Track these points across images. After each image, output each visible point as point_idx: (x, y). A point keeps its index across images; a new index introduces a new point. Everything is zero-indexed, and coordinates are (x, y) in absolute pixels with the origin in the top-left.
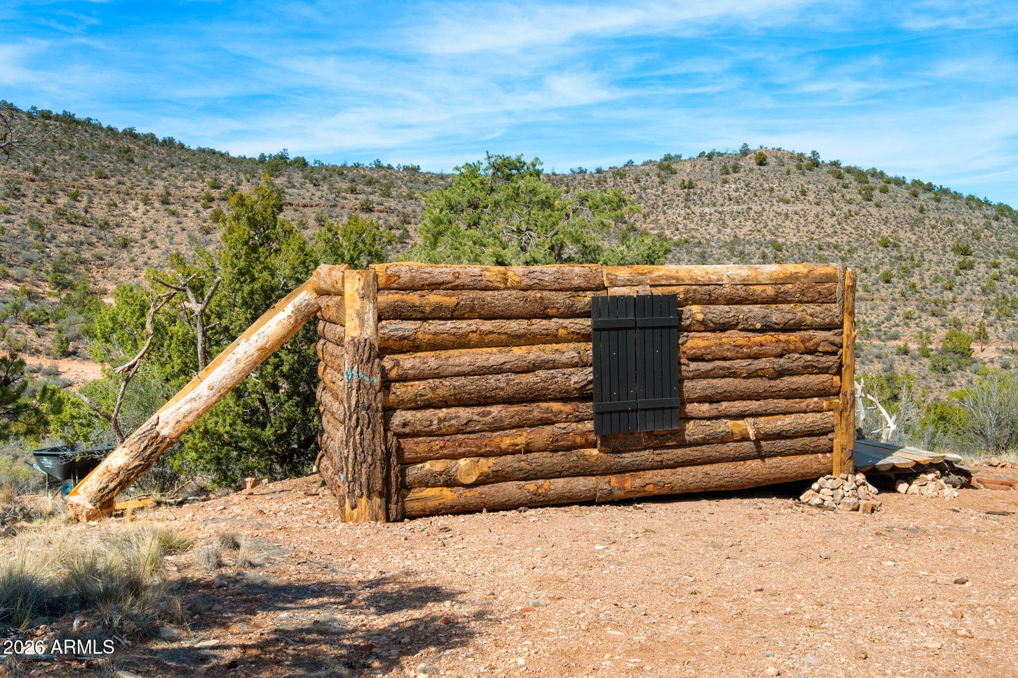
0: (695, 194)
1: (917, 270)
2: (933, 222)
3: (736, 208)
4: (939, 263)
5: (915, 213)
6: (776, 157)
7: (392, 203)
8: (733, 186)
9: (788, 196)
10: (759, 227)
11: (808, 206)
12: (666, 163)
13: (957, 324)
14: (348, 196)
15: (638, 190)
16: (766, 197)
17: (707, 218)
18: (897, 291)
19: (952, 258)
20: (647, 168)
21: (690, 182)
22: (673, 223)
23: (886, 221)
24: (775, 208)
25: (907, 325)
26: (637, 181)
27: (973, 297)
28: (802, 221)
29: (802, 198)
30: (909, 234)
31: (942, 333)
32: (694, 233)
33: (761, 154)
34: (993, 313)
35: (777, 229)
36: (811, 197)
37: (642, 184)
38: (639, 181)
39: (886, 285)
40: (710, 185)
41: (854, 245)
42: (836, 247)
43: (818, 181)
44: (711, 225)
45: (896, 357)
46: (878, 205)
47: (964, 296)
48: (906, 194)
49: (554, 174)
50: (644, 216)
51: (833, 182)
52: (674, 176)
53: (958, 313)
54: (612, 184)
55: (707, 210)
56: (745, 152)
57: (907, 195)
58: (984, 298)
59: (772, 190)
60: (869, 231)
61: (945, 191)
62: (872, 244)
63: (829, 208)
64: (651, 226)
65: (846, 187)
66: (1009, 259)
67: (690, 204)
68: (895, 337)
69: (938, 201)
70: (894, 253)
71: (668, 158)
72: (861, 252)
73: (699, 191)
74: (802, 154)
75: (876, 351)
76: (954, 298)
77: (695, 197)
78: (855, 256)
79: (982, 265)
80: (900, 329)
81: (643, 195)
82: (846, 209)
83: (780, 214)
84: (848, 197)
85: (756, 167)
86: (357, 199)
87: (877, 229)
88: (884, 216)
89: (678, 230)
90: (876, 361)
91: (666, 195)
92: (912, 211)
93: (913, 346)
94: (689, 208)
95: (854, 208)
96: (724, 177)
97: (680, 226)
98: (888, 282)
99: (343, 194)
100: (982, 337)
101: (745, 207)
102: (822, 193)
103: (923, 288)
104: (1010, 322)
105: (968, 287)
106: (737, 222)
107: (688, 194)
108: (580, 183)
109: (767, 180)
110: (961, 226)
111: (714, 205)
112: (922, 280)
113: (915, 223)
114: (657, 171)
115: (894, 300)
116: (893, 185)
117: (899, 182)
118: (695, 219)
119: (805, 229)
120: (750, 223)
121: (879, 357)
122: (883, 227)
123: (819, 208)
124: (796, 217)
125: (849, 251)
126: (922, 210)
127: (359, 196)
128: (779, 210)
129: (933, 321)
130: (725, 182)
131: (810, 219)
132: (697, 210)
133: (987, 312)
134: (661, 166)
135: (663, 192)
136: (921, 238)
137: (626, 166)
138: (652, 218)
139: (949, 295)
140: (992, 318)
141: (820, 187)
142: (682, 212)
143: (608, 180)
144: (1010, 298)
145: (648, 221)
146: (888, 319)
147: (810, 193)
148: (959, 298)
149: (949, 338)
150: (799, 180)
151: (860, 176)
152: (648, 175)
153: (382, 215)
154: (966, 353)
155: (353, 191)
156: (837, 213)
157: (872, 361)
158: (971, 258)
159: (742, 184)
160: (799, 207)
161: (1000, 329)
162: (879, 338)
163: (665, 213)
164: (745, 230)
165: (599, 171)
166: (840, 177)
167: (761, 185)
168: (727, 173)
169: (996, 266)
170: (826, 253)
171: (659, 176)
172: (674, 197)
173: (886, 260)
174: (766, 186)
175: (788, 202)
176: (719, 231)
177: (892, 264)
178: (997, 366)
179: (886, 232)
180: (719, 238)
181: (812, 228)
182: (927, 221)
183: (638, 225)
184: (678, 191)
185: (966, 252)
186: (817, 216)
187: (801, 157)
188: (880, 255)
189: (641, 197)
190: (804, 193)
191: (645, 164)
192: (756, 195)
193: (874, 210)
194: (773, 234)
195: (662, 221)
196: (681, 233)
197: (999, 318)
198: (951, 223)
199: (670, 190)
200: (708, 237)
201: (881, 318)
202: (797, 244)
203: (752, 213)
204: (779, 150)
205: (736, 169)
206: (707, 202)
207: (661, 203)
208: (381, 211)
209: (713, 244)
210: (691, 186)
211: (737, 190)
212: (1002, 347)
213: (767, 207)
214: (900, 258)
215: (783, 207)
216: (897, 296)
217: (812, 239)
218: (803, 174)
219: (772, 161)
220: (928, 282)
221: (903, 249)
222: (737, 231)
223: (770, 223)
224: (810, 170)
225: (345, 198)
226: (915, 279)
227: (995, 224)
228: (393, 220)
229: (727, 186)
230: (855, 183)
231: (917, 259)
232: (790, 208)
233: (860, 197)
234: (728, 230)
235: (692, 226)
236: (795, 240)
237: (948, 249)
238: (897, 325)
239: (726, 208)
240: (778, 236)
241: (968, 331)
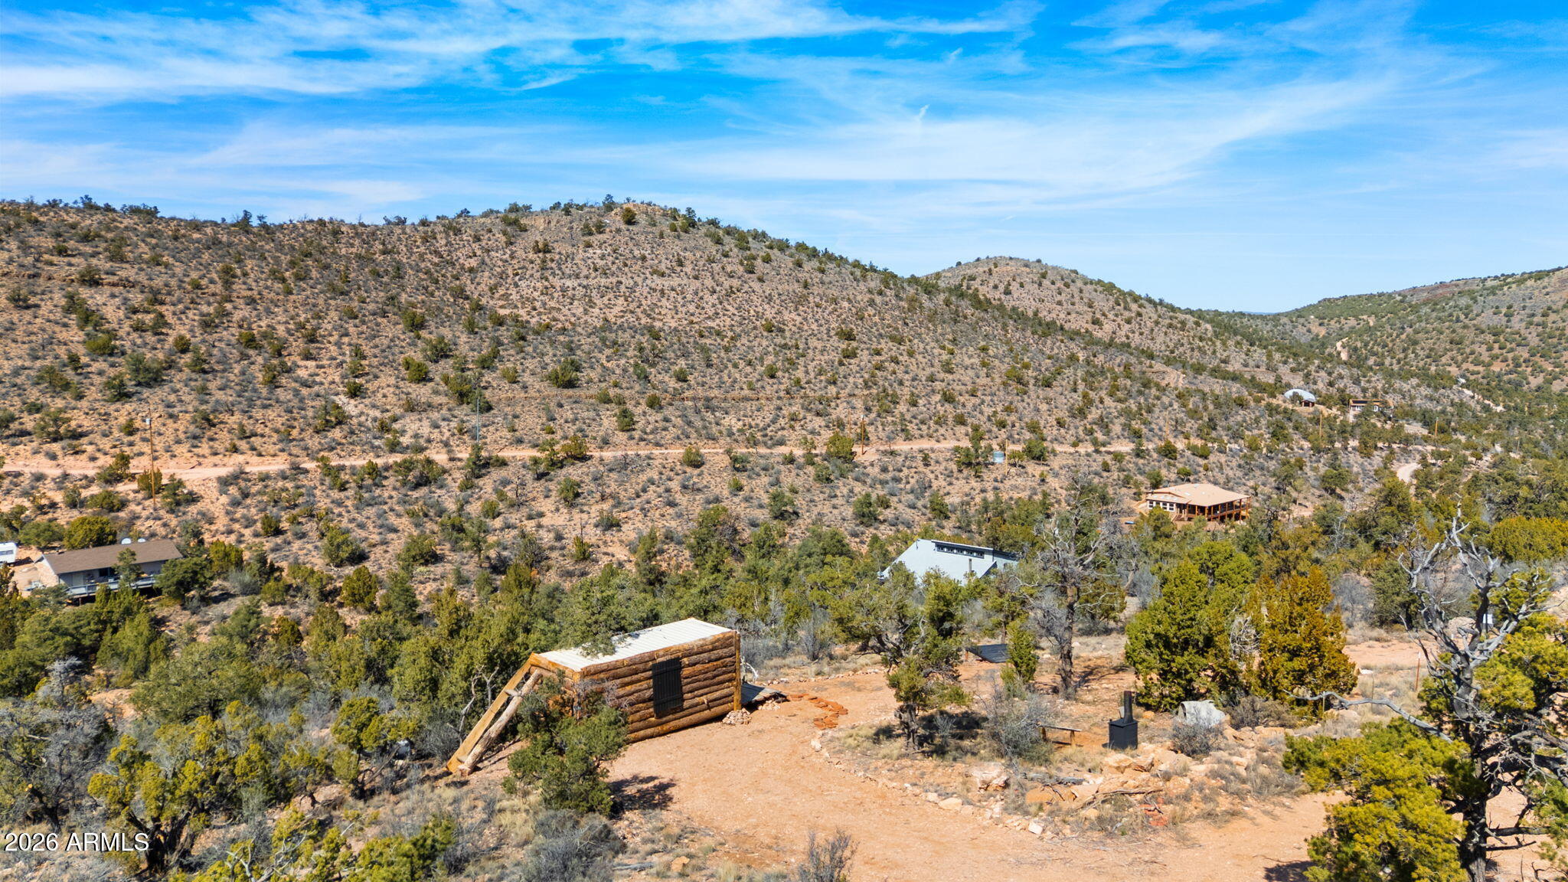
0: (552, 260)
1: (801, 361)
2: (817, 300)
3: (603, 281)
4: (822, 352)
5: (798, 288)
6: (646, 213)
7: (129, 272)
8: (598, 252)
9: (663, 267)
10: (631, 307)
11: (685, 281)
12: (513, 216)
13: (841, 425)
14: (55, 260)
15: (479, 253)
16: (638, 267)
17: (570, 293)
18: (782, 387)
19: (836, 344)
20: (488, 221)
21: (546, 245)
22: (528, 299)
23: (769, 299)
24: (648, 282)
25: (792, 427)
26: (477, 239)
27: (856, 392)
28: (679, 299)
29: (678, 269)
30: (793, 315)
31: (827, 435)
32: (555, 314)
33: (628, 210)
34: (875, 409)
35: (652, 310)
36: (688, 269)
37: (483, 243)
38: (479, 240)
39: (771, 381)
40: (570, 250)
41: (738, 330)
42: (718, 334)
43: (696, 248)
44: (576, 303)
45: (782, 467)
46: (761, 280)
47: (847, 391)
48: (789, 262)
50: (491, 289)
51: (713, 249)
52: (524, 234)
53: (840, 411)
54: (443, 242)
55: (569, 283)
56: (609, 206)
57: (791, 265)
58: (866, 392)
59: (644, 258)
60: (752, 313)
61: (830, 257)
62: (755, 328)
63: (709, 282)
64: (501, 303)
65: (726, 256)
66: (890, 344)
67: (547, 273)
68: (781, 443)
69: (823, 271)
70: (779, 340)
71: (514, 208)
72: (744, 340)
73: (557, 257)
74: (675, 210)
75: (762, 461)
76: (838, 393)
77: (553, 265)
78: (738, 344)
79: (866, 352)
80: (785, 433)
81: (487, 259)
82: (727, 285)
83: (655, 290)
84: (729, 269)
85: (624, 227)
86: (70, 264)
87: (760, 309)
88: (768, 292)
89: (535, 309)
90: (762, 473)
91: (515, 261)
92: (796, 285)
93: (799, 452)
94: (547, 279)
95: (736, 283)
96: (586, 238)
97: (538, 304)
98: (772, 377)
100: (864, 438)
101: (614, 280)
102: (701, 263)
103: (808, 382)
104: (890, 419)
105: (851, 380)
106: (605, 299)
107: (544, 261)
108: (399, 240)
109: (637, 245)
110: (845, 304)
111: (577, 277)
112: (807, 372)
113: (800, 301)
114: (501, 226)
115: (779, 398)
116: (776, 251)
117: (782, 247)
118: (556, 295)
119: (684, 310)
120: (621, 301)
121: (765, 469)
122: (766, 306)
123: (698, 283)
124: (673, 294)
125: (732, 338)
126: (806, 286)
127: (73, 261)
128: (653, 285)
129: (819, 422)
130: (589, 245)
131: (689, 297)
132: (557, 282)
133: (868, 409)
134: (506, 221)
135: (512, 257)
136: (805, 319)
137: (459, 216)
138: (502, 291)
139: (832, 390)
140: (873, 415)
141: (698, 255)
142: (539, 285)
143: (438, 236)
144: (890, 392)
145: (497, 295)
146: (774, 422)
147: (687, 263)
148: (843, 394)
149: (833, 442)
150: (674, 246)
151: (741, 240)
152: (490, 231)
153: (115, 290)
154: (849, 457)
155: (61, 251)
156: (718, 289)
157: (759, 475)
158: (854, 344)
159: (609, 249)
160: (675, 282)
161: (880, 428)
162: (765, 444)
163: (516, 285)
164: (616, 310)
165: (424, 223)
166: (719, 242)
167: (631, 251)
168: (591, 234)
169: (878, 353)
170: (708, 341)
171: (505, 233)
172: (527, 264)
173: (770, 349)
174: (636, 253)
175: (663, 275)
176: (586, 312)
177: (776, 354)
178: (877, 470)
179: (770, 314)
180: (586, 322)
181: (692, 308)
182: (811, 298)
183: (484, 301)
184: (531, 256)
185: (849, 336)
186: (696, 293)
187: (674, 214)
188: (765, 343)
189: (483, 262)
190: (681, 263)
191: (486, 215)
192: (626, 265)
193: (756, 286)
194: (649, 316)
195: (514, 297)
196: (539, 314)
197: (879, 415)
198: (835, 301)
199: (520, 253)
200: (573, 319)
201: (767, 420)
202: (676, 329)
203: (623, 288)
204: (649, 204)
205: (600, 228)
206: (567, 271)
207: (510, 272)
208: (114, 285)
209: (579, 329)
210: (546, 250)
211: (603, 257)
212: (882, 448)
213: (639, 280)
214: (785, 346)
215: (658, 282)
216: (782, 394)
217: (692, 322)
218: (679, 237)
219: (641, 219)
220: (812, 375)
221: (788, 334)
222: (607, 311)
223: (644, 302)
224: (686, 232)
226: (800, 373)
227: (878, 300)
228: (136, 298)
229: (591, 250)
230: (736, 250)
231: (801, 346)
232: (666, 283)
233: (741, 269)
234: (596, 311)
235: (552, 304)
236: (673, 324)
237: (832, 333)
238: (783, 429)
239: (591, 282)
240: (654, 319)
241: (851, 433)
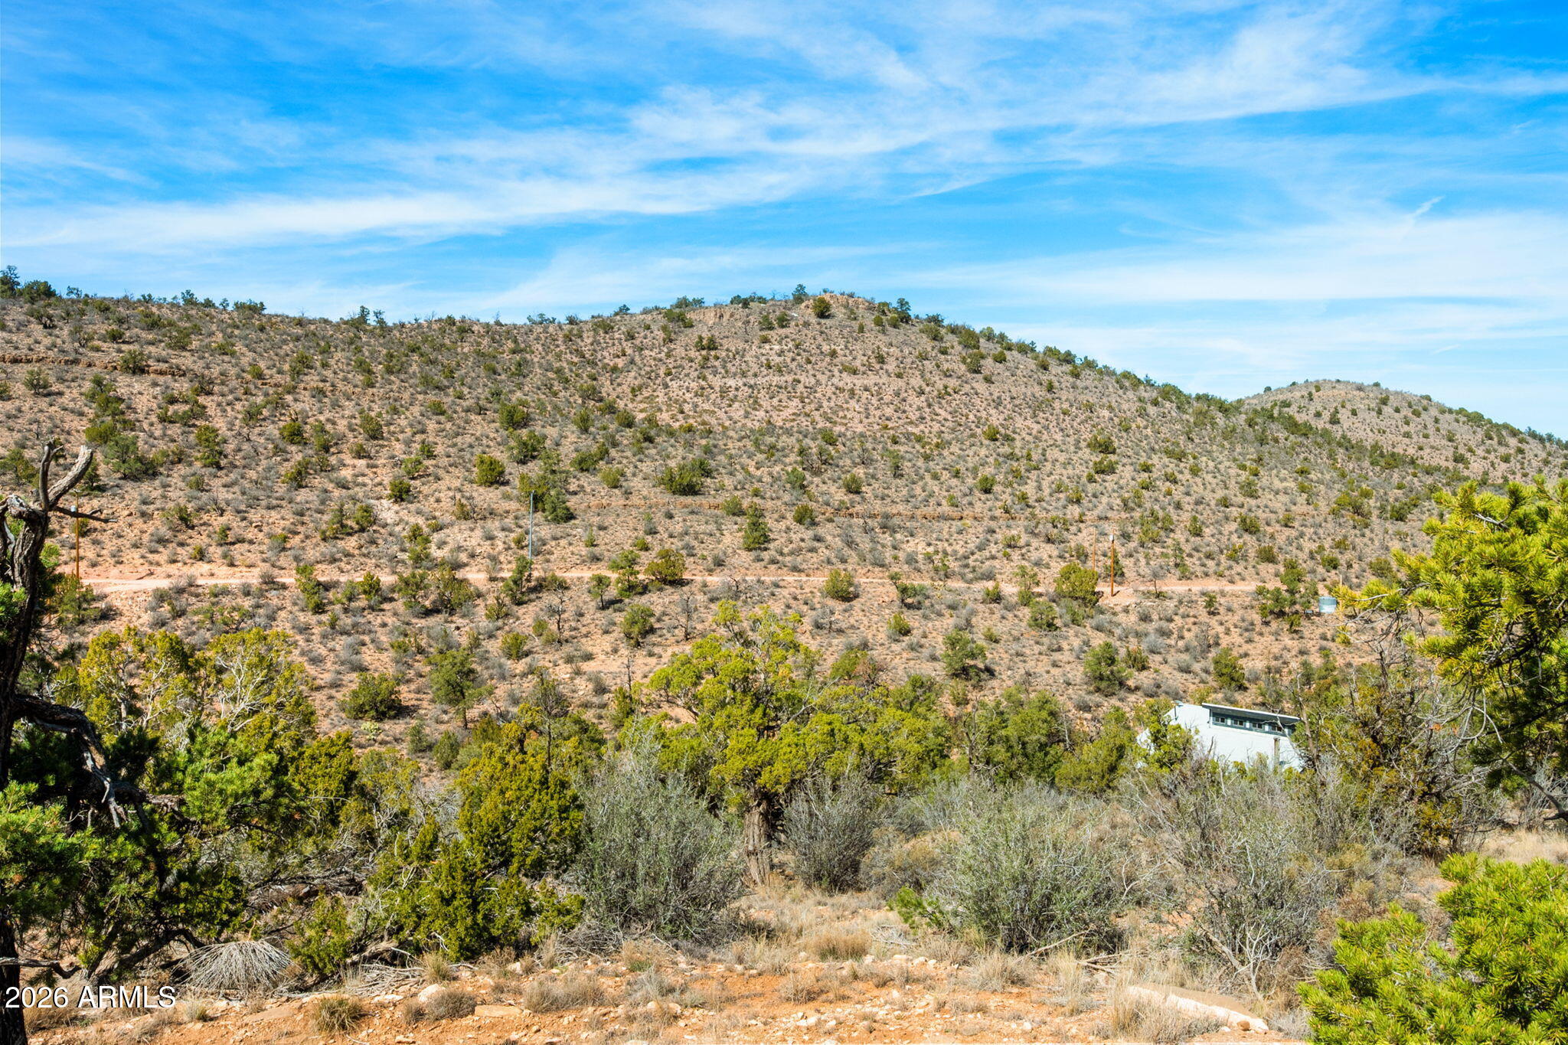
0: (717, 358)
1: (1034, 475)
2: (1066, 406)
3: (776, 379)
4: (1065, 465)
5: (1040, 392)
6: (846, 306)
7: (186, 360)
8: (777, 347)
9: (857, 363)
10: (807, 409)
11: (885, 379)
12: (677, 310)
13: (1082, 555)
14: (105, 346)
15: (629, 351)
16: (824, 364)
17: (731, 395)
18: (999, 504)
19: (1086, 457)
20: (649, 317)
21: (712, 340)
22: (676, 401)
23: (998, 403)
24: (835, 380)
25: (1007, 556)
26: (631, 337)
27: (1109, 515)
28: (874, 401)
29: (878, 366)
30: (1029, 423)
31: (1058, 567)
32: (706, 417)
33: (822, 301)
34: (1135, 537)
35: (835, 413)
36: (891, 366)
37: (637, 342)
38: (633, 338)
39: (984, 497)
40: (741, 345)
41: (947, 436)
42: (919, 440)
43: (904, 343)
44: (736, 405)
45: (981, 607)
46: (988, 380)
47: (1096, 512)
48: (1032, 364)
49: (498, 323)
50: (633, 390)
51: (926, 344)
52: (688, 331)
53: (1084, 538)
54: (589, 341)
55: (731, 382)
56: (800, 297)
57: (1034, 367)
58: (1124, 515)
59: (833, 354)
60: (971, 417)
61: (1090, 364)
62: (973, 436)
63: (916, 382)
64: (642, 406)
65: (944, 352)
66: (1166, 460)
67: (707, 373)
68: (989, 576)
69: (1077, 376)
70: (1006, 450)
71: (683, 303)
72: (955, 448)
73: (724, 354)
74: (886, 304)
75: (950, 598)
76: (1082, 514)
77: (717, 363)
78: (946, 453)
79: (1129, 468)
80: (996, 563)
81: (637, 359)
82: (940, 385)
83: (842, 390)
84: (945, 366)
85: (813, 320)
86: (120, 351)
87: (984, 414)
88: (996, 395)
89: (682, 412)
90: (947, 612)
91: (671, 360)
92: (1037, 388)
93: (1010, 590)
94: (704, 378)
95: (953, 383)
96: (764, 333)
97: (687, 407)
98: (987, 491)
99: (96, 343)
100: (1116, 573)
101: (790, 378)
102: (909, 360)
103: (1039, 500)
104: (1158, 550)
105: (1104, 500)
106: (775, 401)
107: (706, 359)
108: (538, 339)
109: (827, 339)
110: (1106, 413)
111: (744, 374)
112: (1039, 488)
113: (1037, 407)
114: (662, 321)
115: (993, 518)
116: (1015, 353)
117: (1025, 349)
118: (713, 396)
119: (878, 413)
120: (796, 402)
121: (952, 607)
122: (993, 411)
123: (901, 383)
124: (866, 394)
125: (937, 445)
126: (1050, 388)
127: (125, 347)
128: (841, 384)
129: (1047, 551)
130: (765, 340)
131: (887, 398)
132: (717, 382)
133: (1126, 536)
134: (669, 315)
135: (668, 355)
136: (1047, 428)
137: (616, 314)
138: (646, 394)
139: (1074, 511)
140: (1132, 545)
141: (906, 351)
142: (694, 385)
143: (585, 335)
144: (1161, 514)
145: (639, 398)
146: (980, 548)
147: (890, 360)
148: (1090, 516)
149: (1066, 575)
150: (875, 340)
151: (969, 338)
152: (648, 328)
153: (161, 379)
154: (1091, 599)
155: (115, 337)
156: (928, 389)
157: (940, 614)
158: (1113, 458)
159: (790, 345)
160: (871, 380)
161: (1143, 561)
162: (963, 576)
163: (666, 386)
164: (786, 413)
165: (572, 321)
166: (936, 337)
167: (819, 347)
168: (771, 328)
169: (1147, 469)
170: (902, 449)
171: (664, 329)
172: (685, 363)
173: (991, 460)
174: (826, 348)
175: (855, 372)
176: (747, 415)
177: (998, 465)
178: (1133, 618)
179: (996, 419)
180: (744, 425)
181: (889, 411)
182: (1057, 404)
183: (621, 404)
184: (693, 353)
185: (1106, 448)
186: (898, 394)
187: (883, 308)
188: (983, 452)
189: (632, 362)
190: (881, 360)
191: (646, 312)
192: (809, 362)
193: (981, 387)
194: (829, 420)
195: (661, 398)
196: (686, 417)
197: (1142, 545)
198: (1090, 408)
199: (679, 351)
200: (727, 423)
201: (971, 546)
202: (862, 435)
203: (800, 388)
204: (851, 296)
205: (783, 322)
206: (733, 369)
207: (662, 372)
208: (161, 373)
209: (731, 433)
210: (712, 345)
211: (781, 353)
212: (1142, 588)
213: (823, 379)
214: (1011, 456)
215: (848, 380)
216: (998, 513)
217: (886, 427)
218: (884, 332)
219: (839, 312)
220: (1047, 491)
221: (1018, 443)
222: (774, 414)
223: (825, 404)
224: (895, 326)
225: (97, 349)
226: (1030, 489)
227: (1152, 410)
228: (182, 386)
229: (767, 346)
230: (958, 348)
231: (1035, 457)
232: (859, 382)
233: (963, 367)
234: (761, 414)
235: (706, 406)
236: (860, 429)
237: (1083, 444)
238: (993, 558)
239: (760, 380)
240: (835, 423)
241: (1097, 565)
